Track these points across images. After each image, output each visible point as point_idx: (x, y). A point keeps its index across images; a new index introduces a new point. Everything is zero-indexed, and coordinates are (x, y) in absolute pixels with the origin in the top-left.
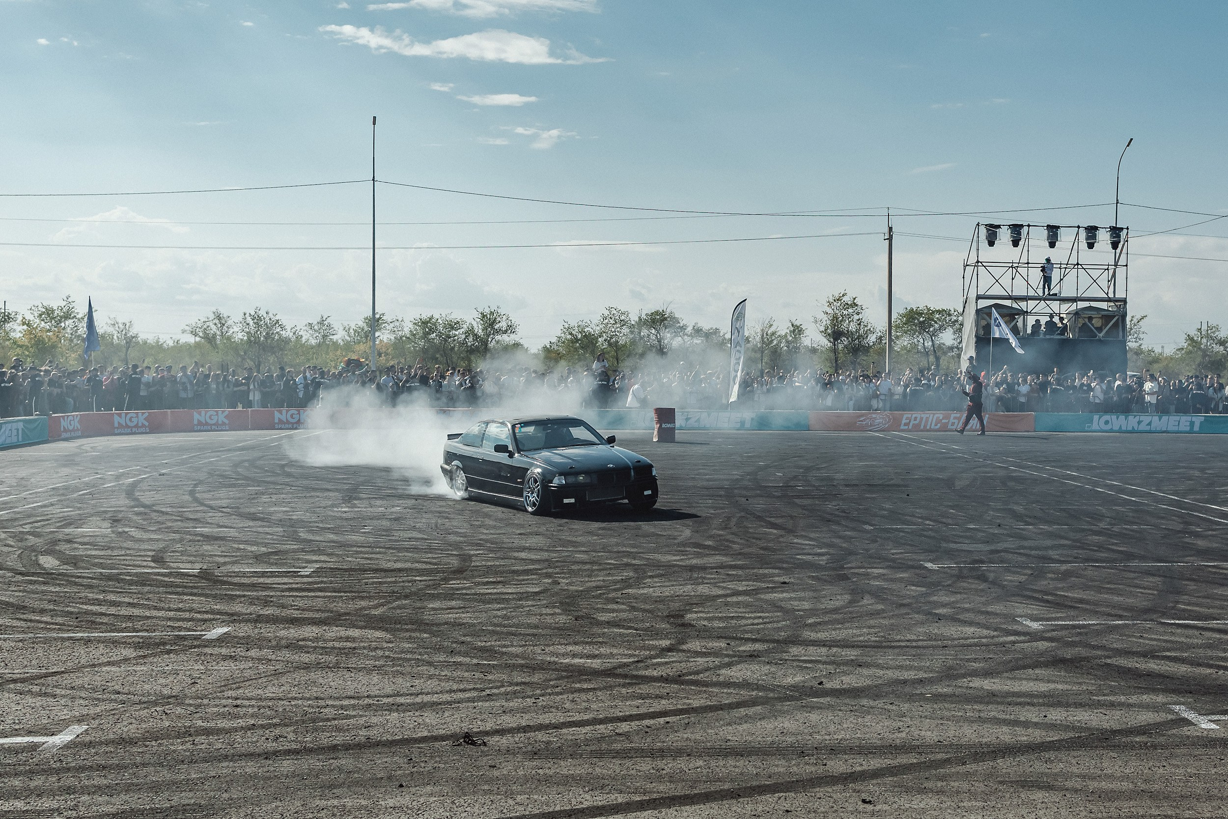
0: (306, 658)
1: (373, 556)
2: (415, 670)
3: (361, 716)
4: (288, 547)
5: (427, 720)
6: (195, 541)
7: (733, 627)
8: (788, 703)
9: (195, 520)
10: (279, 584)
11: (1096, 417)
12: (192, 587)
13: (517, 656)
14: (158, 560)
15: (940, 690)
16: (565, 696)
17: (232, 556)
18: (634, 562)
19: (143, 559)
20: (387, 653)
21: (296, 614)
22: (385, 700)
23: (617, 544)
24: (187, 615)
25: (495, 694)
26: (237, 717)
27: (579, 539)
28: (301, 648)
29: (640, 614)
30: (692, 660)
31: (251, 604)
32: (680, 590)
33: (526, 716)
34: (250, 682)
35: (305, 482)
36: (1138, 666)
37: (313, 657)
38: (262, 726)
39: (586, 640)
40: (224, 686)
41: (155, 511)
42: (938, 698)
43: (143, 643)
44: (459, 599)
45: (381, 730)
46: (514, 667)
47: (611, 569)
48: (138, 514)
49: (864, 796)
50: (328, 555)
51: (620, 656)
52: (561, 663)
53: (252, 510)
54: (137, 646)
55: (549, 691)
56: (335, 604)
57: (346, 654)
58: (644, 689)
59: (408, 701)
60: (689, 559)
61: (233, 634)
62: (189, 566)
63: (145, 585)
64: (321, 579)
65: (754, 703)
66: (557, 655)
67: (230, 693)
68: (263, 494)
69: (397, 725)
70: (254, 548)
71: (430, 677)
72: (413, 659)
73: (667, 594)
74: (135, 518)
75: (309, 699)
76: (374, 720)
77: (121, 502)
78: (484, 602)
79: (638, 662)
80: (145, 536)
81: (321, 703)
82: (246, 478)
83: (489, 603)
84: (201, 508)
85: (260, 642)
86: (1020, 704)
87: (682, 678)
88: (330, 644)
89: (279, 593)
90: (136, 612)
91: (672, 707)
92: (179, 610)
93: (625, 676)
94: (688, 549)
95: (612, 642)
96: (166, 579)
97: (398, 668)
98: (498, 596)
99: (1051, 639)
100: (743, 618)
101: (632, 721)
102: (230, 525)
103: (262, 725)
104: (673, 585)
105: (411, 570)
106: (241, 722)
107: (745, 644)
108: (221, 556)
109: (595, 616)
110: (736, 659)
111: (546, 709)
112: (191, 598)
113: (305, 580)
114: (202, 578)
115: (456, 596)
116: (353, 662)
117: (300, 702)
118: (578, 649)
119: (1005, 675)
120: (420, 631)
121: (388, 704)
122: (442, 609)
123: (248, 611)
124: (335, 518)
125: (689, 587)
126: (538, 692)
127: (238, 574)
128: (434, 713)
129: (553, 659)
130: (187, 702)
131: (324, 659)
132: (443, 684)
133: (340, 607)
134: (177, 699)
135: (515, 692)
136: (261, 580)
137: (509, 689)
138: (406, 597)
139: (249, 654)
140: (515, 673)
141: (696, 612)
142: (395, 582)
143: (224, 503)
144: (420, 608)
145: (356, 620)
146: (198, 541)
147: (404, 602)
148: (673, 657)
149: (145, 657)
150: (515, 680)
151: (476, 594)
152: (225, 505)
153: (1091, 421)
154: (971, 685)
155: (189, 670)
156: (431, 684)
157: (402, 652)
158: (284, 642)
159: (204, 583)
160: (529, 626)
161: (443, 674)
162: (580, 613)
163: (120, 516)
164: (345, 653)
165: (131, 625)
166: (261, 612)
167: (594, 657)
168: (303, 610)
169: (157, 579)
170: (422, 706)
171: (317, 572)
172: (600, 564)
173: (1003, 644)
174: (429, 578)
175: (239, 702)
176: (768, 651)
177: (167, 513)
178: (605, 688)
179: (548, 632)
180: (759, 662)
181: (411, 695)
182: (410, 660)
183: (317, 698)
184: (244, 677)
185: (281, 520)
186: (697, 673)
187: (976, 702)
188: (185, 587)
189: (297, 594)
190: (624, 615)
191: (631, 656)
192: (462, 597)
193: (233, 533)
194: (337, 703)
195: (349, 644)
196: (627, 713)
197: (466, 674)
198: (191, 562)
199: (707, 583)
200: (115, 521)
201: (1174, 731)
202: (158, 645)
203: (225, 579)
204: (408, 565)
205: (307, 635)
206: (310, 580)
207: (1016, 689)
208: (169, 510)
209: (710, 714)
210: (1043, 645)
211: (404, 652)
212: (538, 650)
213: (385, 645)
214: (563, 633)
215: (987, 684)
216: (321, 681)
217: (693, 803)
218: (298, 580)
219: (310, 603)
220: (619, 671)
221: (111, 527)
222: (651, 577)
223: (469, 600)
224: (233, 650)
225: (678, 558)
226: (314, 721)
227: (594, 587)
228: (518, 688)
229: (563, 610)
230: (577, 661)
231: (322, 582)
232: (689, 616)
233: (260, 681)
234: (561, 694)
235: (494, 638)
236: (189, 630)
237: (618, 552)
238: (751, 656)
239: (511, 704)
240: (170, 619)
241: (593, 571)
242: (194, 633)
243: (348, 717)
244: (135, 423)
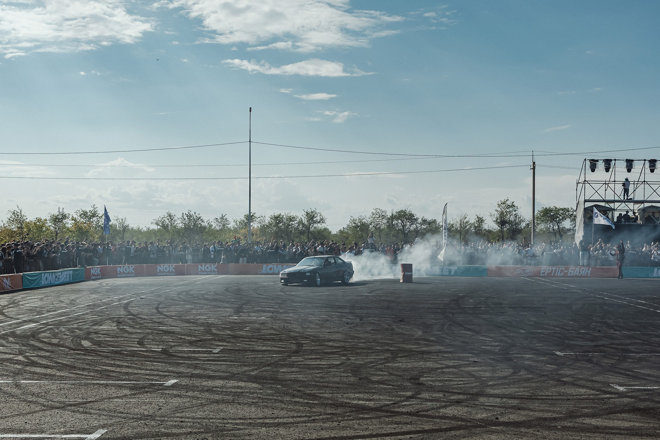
0: (217, 397)
1: (251, 343)
2: (274, 405)
3: (246, 429)
4: (207, 337)
5: (281, 432)
6: (159, 334)
7: (447, 386)
8: (479, 429)
9: (159, 322)
10: (202, 357)
11: (655, 270)
12: (158, 358)
13: (328, 399)
14: (141, 343)
15: (566, 424)
16: (354, 422)
17: (178, 342)
18: (391, 349)
19: (133, 343)
20: (259, 396)
21: (212, 373)
22: (259, 421)
23: (382, 339)
24: (156, 373)
25: (317, 419)
26: (182, 427)
27: (360, 335)
28: (214, 391)
29: (395, 378)
30: (424, 403)
31: (188, 367)
32: (416, 364)
33: (334, 432)
34: (189, 409)
35: (215, 303)
37: (220, 397)
38: (195, 433)
39: (366, 391)
40: (175, 411)
41: (138, 318)
42: (565, 428)
43: (134, 387)
44: (297, 367)
45: (257, 437)
46: (327, 405)
47: (378, 352)
48: (130, 319)
50: (227, 342)
51: (385, 400)
52: (352, 403)
53: (188, 318)
54: (131, 388)
55: (346, 418)
56: (231, 369)
57: (238, 396)
58: (398, 419)
59: (271, 422)
60: (421, 347)
61: (179, 383)
62: (156, 347)
63: (134, 356)
64: (224, 355)
65: (459, 428)
66: (350, 399)
67: (178, 415)
68: (193, 309)
69: (265, 434)
70: (189, 338)
71: (282, 409)
72: (273, 399)
73: (410, 366)
74: (129, 321)
75: (219, 419)
76: (253, 431)
77: (121, 313)
78: (310, 369)
79: (394, 404)
80: (134, 331)
81: (225, 421)
82: (184, 301)
83: (313, 369)
84: (162, 316)
85: (193, 388)
86: (613, 433)
87: (419, 413)
88: (229, 390)
89: (202, 362)
90: (130, 370)
91: (413, 429)
92: (152, 370)
93: (387, 411)
94: (421, 342)
95: (380, 392)
96: (145, 354)
97: (265, 404)
98: (317, 366)
99: (631, 397)
100: (452, 381)
101: (391, 436)
102: (176, 325)
103: (195, 432)
104: (413, 362)
105: (271, 351)
106: (184, 430)
107: (453, 395)
108: (172, 342)
109: (370, 378)
110: (449, 403)
111: (344, 428)
112: (157, 364)
113: (216, 355)
114: (163, 353)
115: (295, 366)
116: (241, 400)
117: (214, 420)
118: (361, 396)
119: (604, 416)
120: (276, 384)
121: (260, 423)
122: (288, 372)
123: (187, 371)
124: (230, 322)
125: (422, 363)
126: (340, 419)
127: (181, 352)
128: (284, 429)
129: (348, 401)
130: (157, 419)
131: (226, 398)
132: (289, 413)
133: (234, 370)
134: (152, 417)
135: (328, 418)
136: (193, 355)
137: (324, 417)
138: (269, 365)
139: (188, 394)
140: (327, 408)
141: (426, 377)
142: (263, 357)
143: (173, 314)
144: (276, 372)
145: (243, 377)
146: (161, 334)
147: (267, 368)
148: (414, 401)
149: (135, 394)
150: (328, 412)
151: (306, 365)
152: (173, 315)
153: (653, 272)
154: (584, 422)
155: (157, 402)
156: (283, 413)
157: (267, 395)
158: (205, 388)
159: (164, 356)
160: (334, 382)
161: (289, 407)
162: (362, 376)
163: (121, 320)
164: (237, 395)
165: (127, 377)
166: (193, 372)
167: (370, 400)
168: (215, 371)
169: (140, 354)
170: (278, 425)
171: (221, 351)
172: (372, 349)
173: (603, 399)
174: (280, 355)
175: (183, 419)
176: (467, 400)
177: (145, 319)
178: (377, 418)
179: (345, 386)
180: (461, 406)
181: (272, 418)
182: (271, 399)
183: (223, 419)
184: (186, 406)
185: (202, 323)
186: (427, 411)
187: (587, 432)
188: (155, 358)
189: (212, 363)
190: (385, 378)
191: (390, 400)
192: (298, 366)
193: (178, 330)
194: (233, 421)
195: (239, 390)
196: (389, 432)
197: (301, 408)
198: (157, 345)
199: (431, 361)
200: (119, 323)
202: (141, 388)
203: (175, 354)
204: (269, 348)
205: (217, 385)
206: (218, 355)
207: (611, 425)
208: (145, 317)
209: (435, 434)
210: (626, 400)
211: (268, 395)
212: (339, 396)
213: (258, 391)
214: (353, 387)
215: (594, 422)
216: (225, 409)
218: (212, 355)
219: (218, 368)
220: (384, 408)
221: (117, 326)
222: (401, 357)
223: (301, 368)
224: (179, 392)
225: (415, 347)
226: (222, 431)
227: (369, 362)
228: (329, 416)
229: (352, 374)
230: (361, 402)
231: (224, 357)
232: (422, 379)
233: (194, 409)
234: (353, 420)
235: (316, 388)
236: (157, 381)
237: (382, 343)
238: (457, 402)
239: (326, 425)
240: (147, 375)
241: (369, 353)
242: (159, 382)
243: (239, 429)
244: (128, 271)
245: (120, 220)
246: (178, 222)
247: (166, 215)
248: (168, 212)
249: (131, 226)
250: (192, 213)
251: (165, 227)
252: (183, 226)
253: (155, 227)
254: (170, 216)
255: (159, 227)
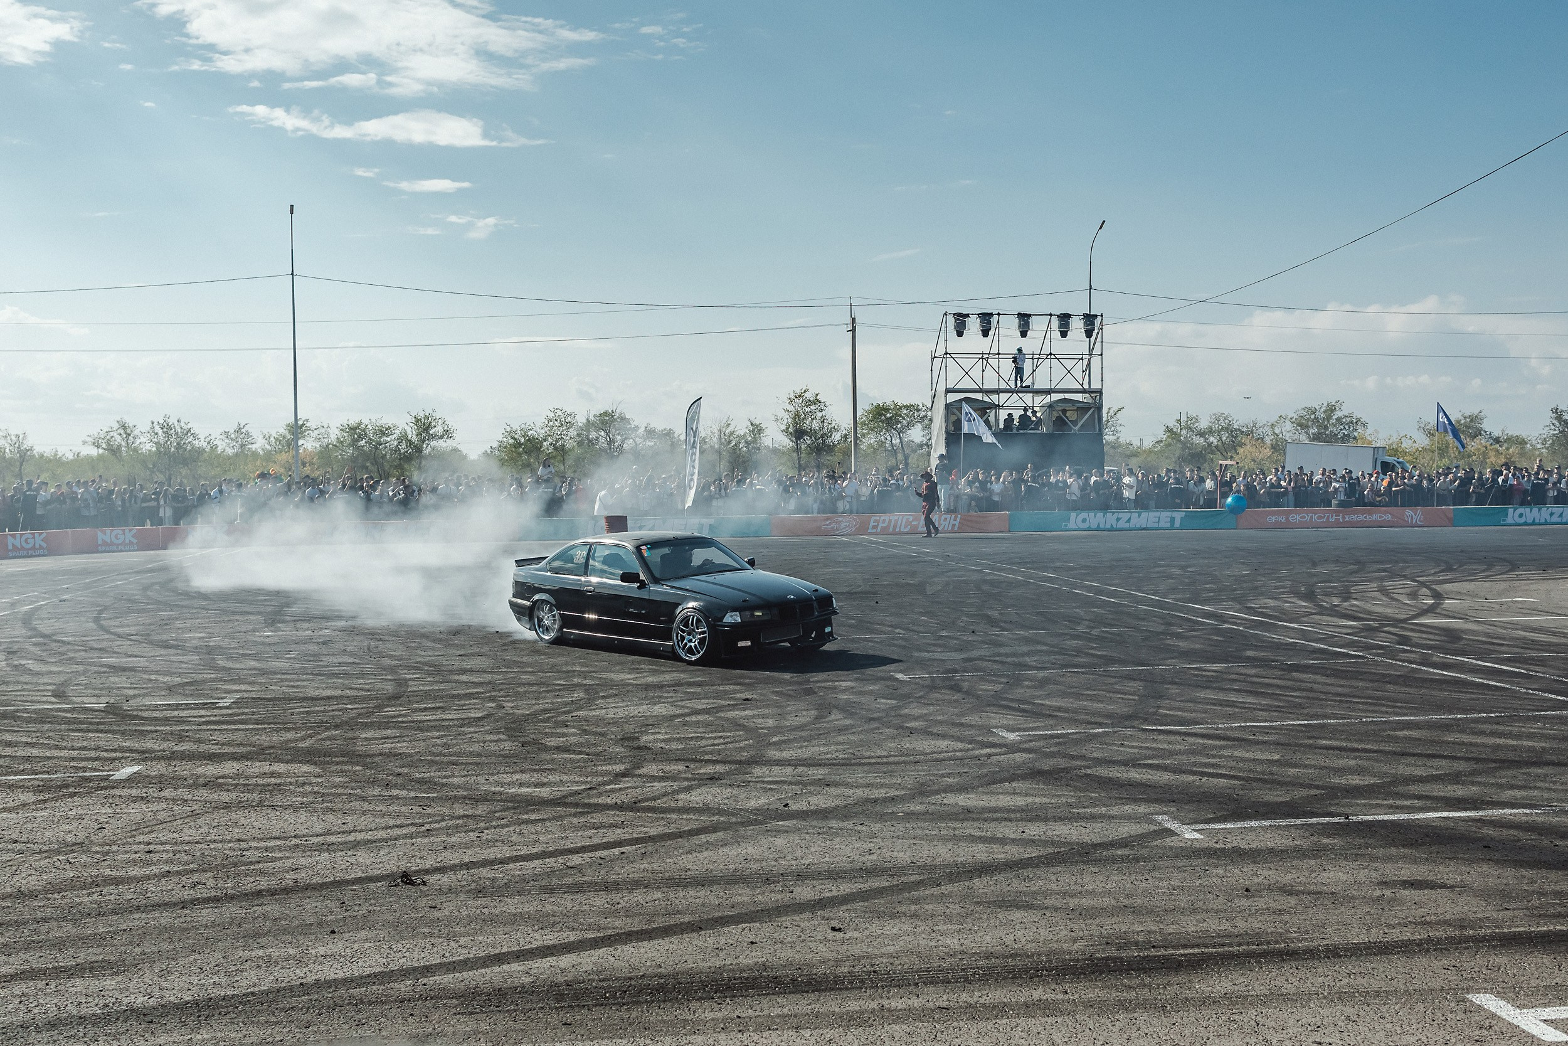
0: (226, 797)
1: (299, 683)
2: (347, 806)
3: (288, 858)
4: (205, 676)
5: (361, 860)
6: (100, 672)
7: (692, 748)
8: (752, 828)
9: (100, 649)
10: (195, 717)
11: (1073, 515)
12: (98, 723)
13: (459, 787)
14: (59, 694)
15: (912, 808)
16: (511, 829)
17: (143, 688)
18: (585, 682)
19: (42, 694)
20: (316, 789)
21: (215, 749)
22: (315, 840)
23: (567, 664)
24: (93, 754)
25: (435, 829)
26: (149, 863)
27: (524, 659)
28: (220, 785)
29: (591, 738)
30: (649, 785)
31: (164, 739)
32: (633, 711)
33: (470, 852)
34: (164, 825)
35: (223, 605)
36: (1119, 775)
37: (234, 796)
38: (179, 873)
39: (534, 767)
40: (135, 830)
41: (55, 641)
42: (910, 816)
43: (43, 786)
44: (394, 727)
45: (311, 873)
46: (455, 799)
47: (560, 690)
48: (35, 644)
49: (834, 923)
50: (250, 683)
51: (570, 783)
52: (507, 793)
53: (165, 637)
54: (37, 790)
55: (494, 823)
56: (257, 737)
57: (271, 792)
58: (597, 818)
59: (340, 840)
60: (644, 677)
61: (144, 773)
62: (94, 700)
63: (45, 722)
64: (241, 711)
65: (714, 828)
66: (503, 785)
67: (142, 838)
68: (176, 619)
69: (328, 866)
70: (166, 679)
71: (364, 813)
72: (345, 795)
73: (621, 715)
74: (33, 649)
75: (230, 841)
76: (303, 862)
77: (17, 633)
78: (421, 730)
79: (590, 789)
80: (45, 668)
81: (243, 845)
82: (158, 602)
83: (427, 731)
84: (108, 636)
85: (175, 781)
86: (996, 820)
87: (638, 805)
88: (254, 781)
89: (195, 727)
90: (35, 752)
91: (627, 837)
92: (84, 748)
93: (577, 805)
94: (642, 666)
95: (562, 768)
96: (69, 715)
97: (329, 804)
98: (437, 723)
99: (1029, 751)
100: (703, 738)
101: (584, 853)
102: (140, 654)
103: (177, 871)
104: (627, 706)
105: (342, 697)
106: (154, 869)
107: (704, 767)
108: (130, 688)
109: (543, 741)
110: (696, 782)
111: (491, 843)
112: (97, 735)
113: (225, 711)
114: (108, 712)
115: (391, 724)
116: (278, 799)
117: (220, 845)
118: (525, 777)
119: (981, 789)
120: (352, 764)
121: (317, 844)
122: (376, 739)
123: (161, 748)
124: (256, 644)
125: (644, 707)
126: (482, 825)
127: (149, 708)
128: (369, 852)
129: (498, 789)
130: (94, 849)
131: (245, 797)
132: (378, 820)
133: (264, 740)
134: (82, 846)
135: (457, 826)
136: (175, 713)
137: (450, 823)
138: (336, 727)
139: (162, 794)
140: (456, 806)
141: (653, 734)
142: (324, 711)
143: (133, 630)
144: (352, 739)
145: (282, 754)
146: (105, 672)
147: (334, 732)
148: (627, 782)
149: (45, 801)
150: (457, 814)
151: (413, 722)
152: (133, 633)
153: (1068, 520)
154: (945, 801)
155: (95, 814)
156: (365, 821)
157: (334, 787)
158: (201, 781)
159: (111, 718)
160: (472, 754)
161: (378, 809)
162: (527, 739)
163: (16, 647)
164: (269, 790)
165: (29, 767)
166: (176, 749)
167: (543, 785)
168: (222, 745)
169: (58, 716)
170: (355, 845)
171: (237, 703)
172: (548, 685)
173: (978, 758)
174: (362, 706)
175: (151, 847)
176: (729, 773)
177: (69, 643)
178: (554, 818)
179: (493, 759)
180: (720, 785)
181: (343, 833)
182: (340, 795)
183: (239, 840)
184: (158, 819)
185: (196, 648)
186: (654, 799)
187: (950, 819)
188: (91, 723)
189: (216, 727)
190: (573, 740)
191: (582, 783)
192: (397, 725)
193: (142, 663)
194: (261, 844)
195: (273, 781)
196: (579, 845)
197: (403, 809)
198: (97, 696)
199: (664, 703)
200: (9, 653)
201: (1157, 843)
202: (60, 788)
203: (135, 713)
204: (338, 692)
205: (226, 772)
206: (230, 711)
207: (993, 804)
208: (70, 639)
209: (669, 843)
210: (1019, 757)
211: (335, 787)
212: (481, 779)
213: (314, 780)
214: (508, 760)
215: (963, 800)
216: (243, 821)
217: (650, 938)
218: (216, 712)
219: (229, 736)
220: (570, 799)
221: (6, 660)
222: (603, 697)
223: (405, 728)
224: (144, 790)
225: (632, 676)
226: (235, 865)
227: (542, 710)
228: (461, 821)
229: (508, 736)
230: (523, 790)
231: (243, 714)
232: (645, 738)
233: (175, 823)
234: (507, 826)
235: (434, 768)
236: (95, 770)
237: (568, 672)
238: (711, 779)
239: (453, 839)
240: (73, 759)
241: (540, 693)
242: (101, 773)
243: (273, 859)
244: (30, 546)
245: (13, 438)
246: (143, 439)
247: (116, 426)
248: (119, 419)
249: (38, 449)
250: (172, 421)
251: (114, 451)
252: (154, 449)
253: (94, 452)
254: (124, 427)
255: (101, 451)
